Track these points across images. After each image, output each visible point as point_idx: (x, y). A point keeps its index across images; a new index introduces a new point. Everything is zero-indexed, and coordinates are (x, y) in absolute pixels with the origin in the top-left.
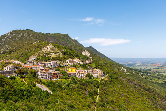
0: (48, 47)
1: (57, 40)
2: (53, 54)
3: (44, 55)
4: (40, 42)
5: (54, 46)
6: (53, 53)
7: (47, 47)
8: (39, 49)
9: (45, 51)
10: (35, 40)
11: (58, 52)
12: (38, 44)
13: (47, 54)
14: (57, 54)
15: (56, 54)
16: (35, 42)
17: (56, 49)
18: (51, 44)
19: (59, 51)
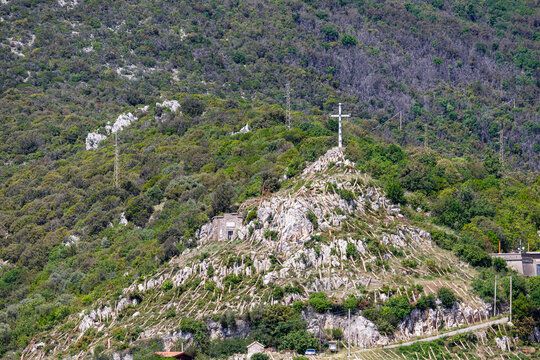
0: (288, 213)
1: (505, 72)
2: (360, 328)
3: (205, 347)
4: (193, 109)
5: (380, 199)
6: (358, 307)
7: (265, 208)
8: (153, 247)
9: (234, 282)
10: (129, 73)
11: (449, 302)
12: (160, 146)
13: (252, 321)
14: (422, 331)
15: (404, 337)
16: (123, 121)
17: (420, 242)
18: (335, 154)
19: (462, 280)
